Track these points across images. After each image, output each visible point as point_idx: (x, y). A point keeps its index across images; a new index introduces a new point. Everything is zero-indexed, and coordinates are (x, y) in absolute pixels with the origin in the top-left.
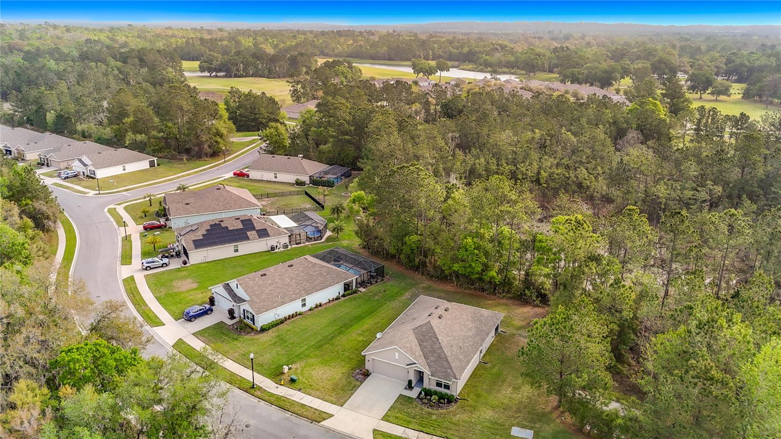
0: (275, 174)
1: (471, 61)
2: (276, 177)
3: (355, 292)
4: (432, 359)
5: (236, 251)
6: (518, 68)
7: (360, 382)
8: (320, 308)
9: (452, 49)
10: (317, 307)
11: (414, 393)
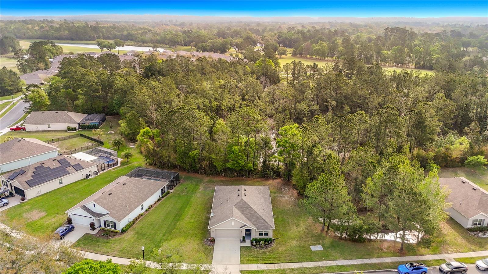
0: (48, 125)
1: (131, 40)
2: (49, 127)
3: (168, 193)
4: (253, 220)
5: (61, 183)
6: (165, 44)
7: (212, 246)
8: (152, 208)
9: (116, 33)
10: (149, 208)
11: (248, 243)
